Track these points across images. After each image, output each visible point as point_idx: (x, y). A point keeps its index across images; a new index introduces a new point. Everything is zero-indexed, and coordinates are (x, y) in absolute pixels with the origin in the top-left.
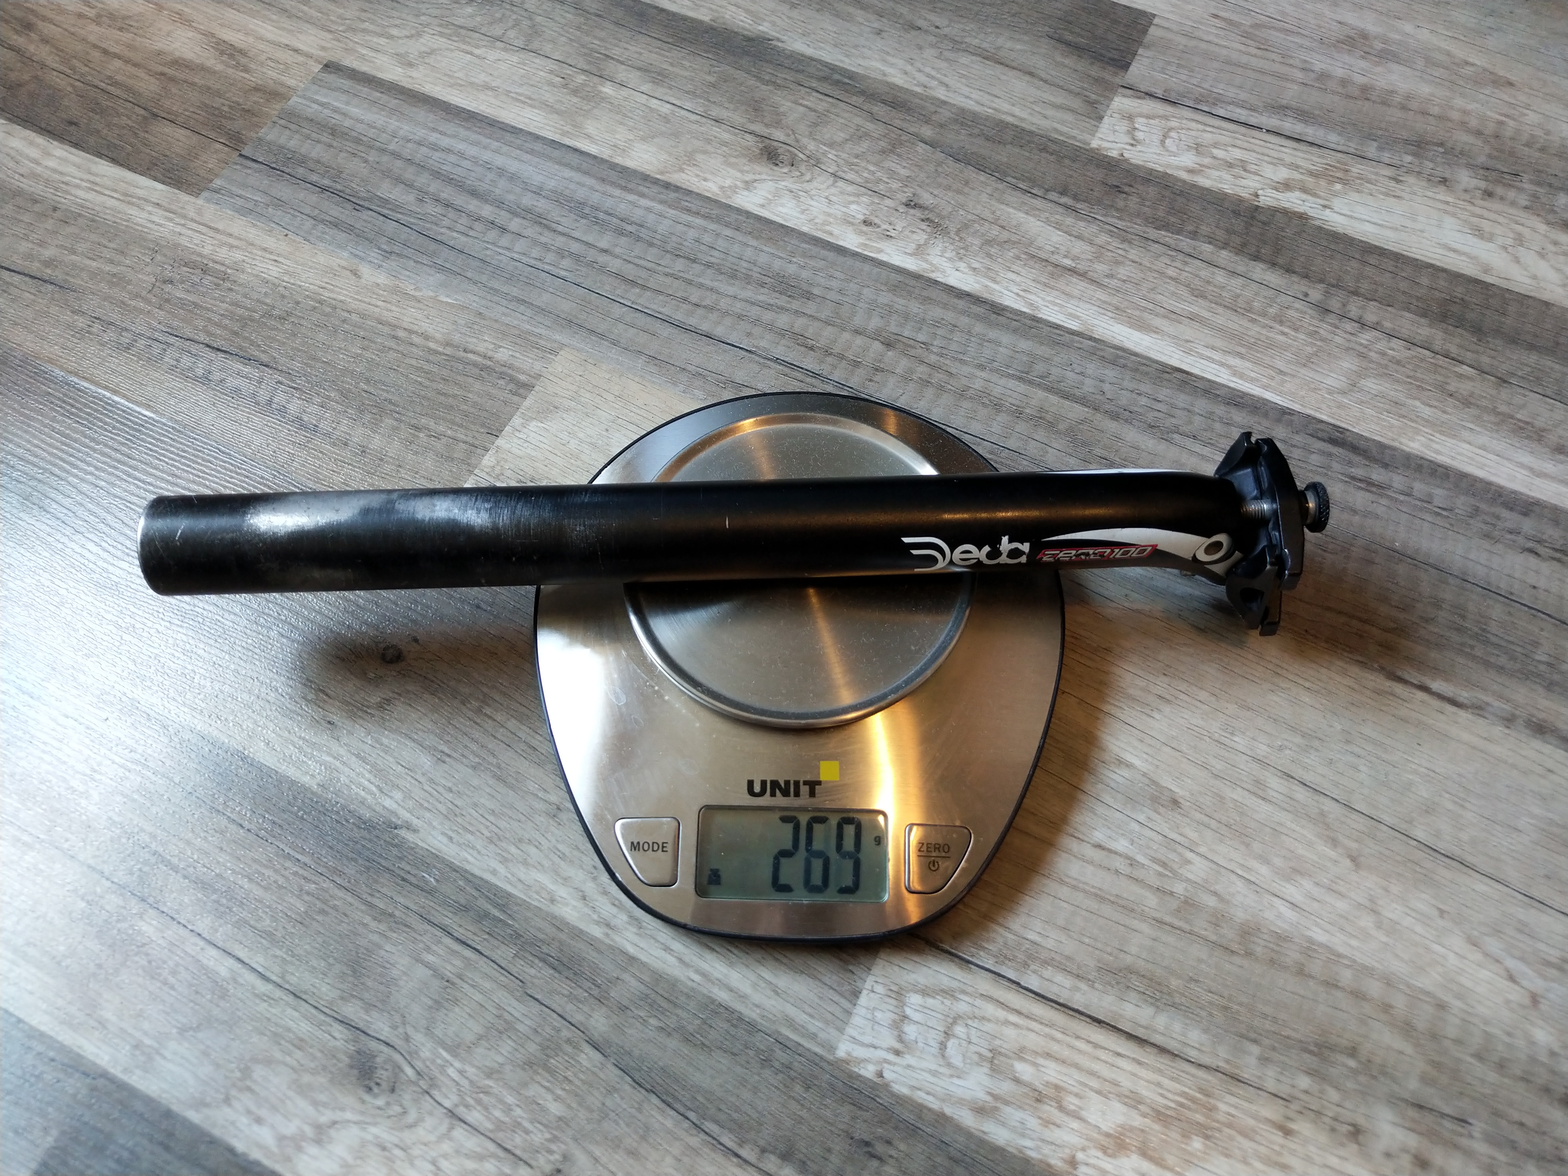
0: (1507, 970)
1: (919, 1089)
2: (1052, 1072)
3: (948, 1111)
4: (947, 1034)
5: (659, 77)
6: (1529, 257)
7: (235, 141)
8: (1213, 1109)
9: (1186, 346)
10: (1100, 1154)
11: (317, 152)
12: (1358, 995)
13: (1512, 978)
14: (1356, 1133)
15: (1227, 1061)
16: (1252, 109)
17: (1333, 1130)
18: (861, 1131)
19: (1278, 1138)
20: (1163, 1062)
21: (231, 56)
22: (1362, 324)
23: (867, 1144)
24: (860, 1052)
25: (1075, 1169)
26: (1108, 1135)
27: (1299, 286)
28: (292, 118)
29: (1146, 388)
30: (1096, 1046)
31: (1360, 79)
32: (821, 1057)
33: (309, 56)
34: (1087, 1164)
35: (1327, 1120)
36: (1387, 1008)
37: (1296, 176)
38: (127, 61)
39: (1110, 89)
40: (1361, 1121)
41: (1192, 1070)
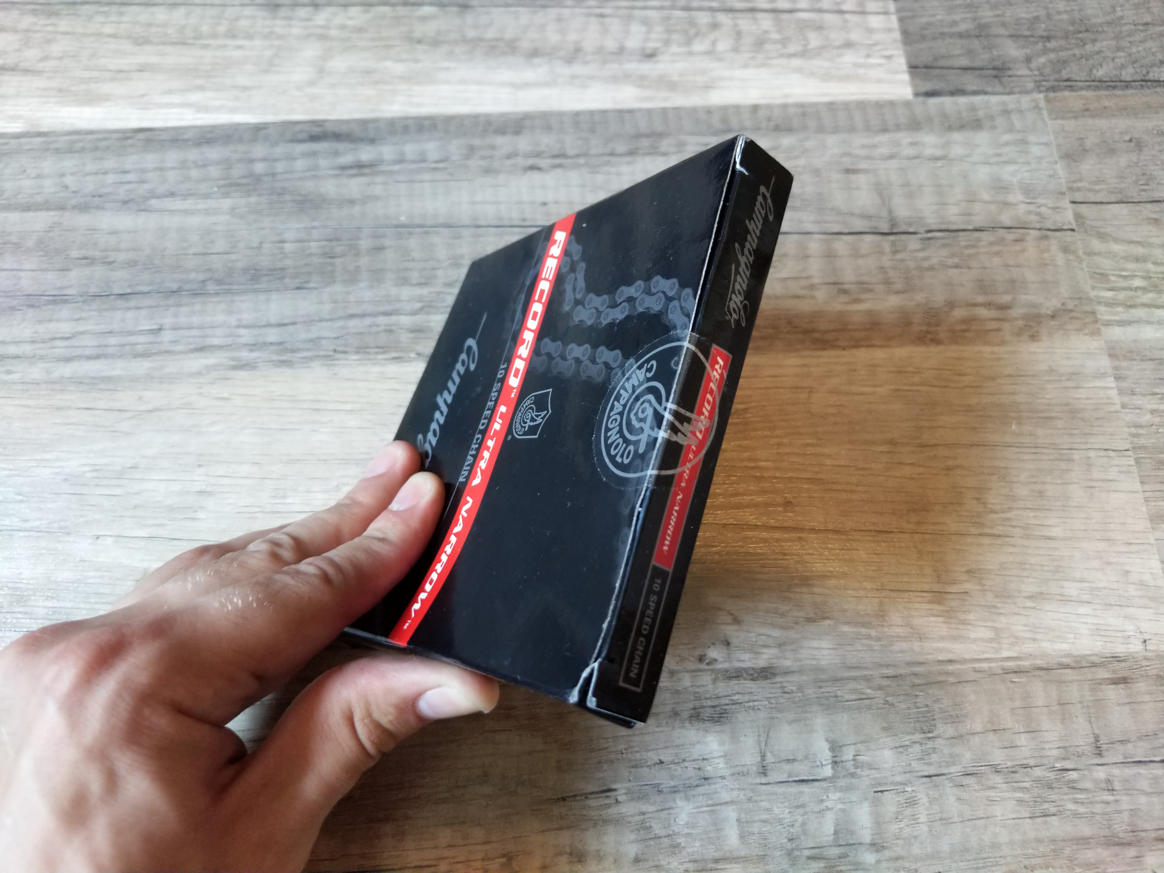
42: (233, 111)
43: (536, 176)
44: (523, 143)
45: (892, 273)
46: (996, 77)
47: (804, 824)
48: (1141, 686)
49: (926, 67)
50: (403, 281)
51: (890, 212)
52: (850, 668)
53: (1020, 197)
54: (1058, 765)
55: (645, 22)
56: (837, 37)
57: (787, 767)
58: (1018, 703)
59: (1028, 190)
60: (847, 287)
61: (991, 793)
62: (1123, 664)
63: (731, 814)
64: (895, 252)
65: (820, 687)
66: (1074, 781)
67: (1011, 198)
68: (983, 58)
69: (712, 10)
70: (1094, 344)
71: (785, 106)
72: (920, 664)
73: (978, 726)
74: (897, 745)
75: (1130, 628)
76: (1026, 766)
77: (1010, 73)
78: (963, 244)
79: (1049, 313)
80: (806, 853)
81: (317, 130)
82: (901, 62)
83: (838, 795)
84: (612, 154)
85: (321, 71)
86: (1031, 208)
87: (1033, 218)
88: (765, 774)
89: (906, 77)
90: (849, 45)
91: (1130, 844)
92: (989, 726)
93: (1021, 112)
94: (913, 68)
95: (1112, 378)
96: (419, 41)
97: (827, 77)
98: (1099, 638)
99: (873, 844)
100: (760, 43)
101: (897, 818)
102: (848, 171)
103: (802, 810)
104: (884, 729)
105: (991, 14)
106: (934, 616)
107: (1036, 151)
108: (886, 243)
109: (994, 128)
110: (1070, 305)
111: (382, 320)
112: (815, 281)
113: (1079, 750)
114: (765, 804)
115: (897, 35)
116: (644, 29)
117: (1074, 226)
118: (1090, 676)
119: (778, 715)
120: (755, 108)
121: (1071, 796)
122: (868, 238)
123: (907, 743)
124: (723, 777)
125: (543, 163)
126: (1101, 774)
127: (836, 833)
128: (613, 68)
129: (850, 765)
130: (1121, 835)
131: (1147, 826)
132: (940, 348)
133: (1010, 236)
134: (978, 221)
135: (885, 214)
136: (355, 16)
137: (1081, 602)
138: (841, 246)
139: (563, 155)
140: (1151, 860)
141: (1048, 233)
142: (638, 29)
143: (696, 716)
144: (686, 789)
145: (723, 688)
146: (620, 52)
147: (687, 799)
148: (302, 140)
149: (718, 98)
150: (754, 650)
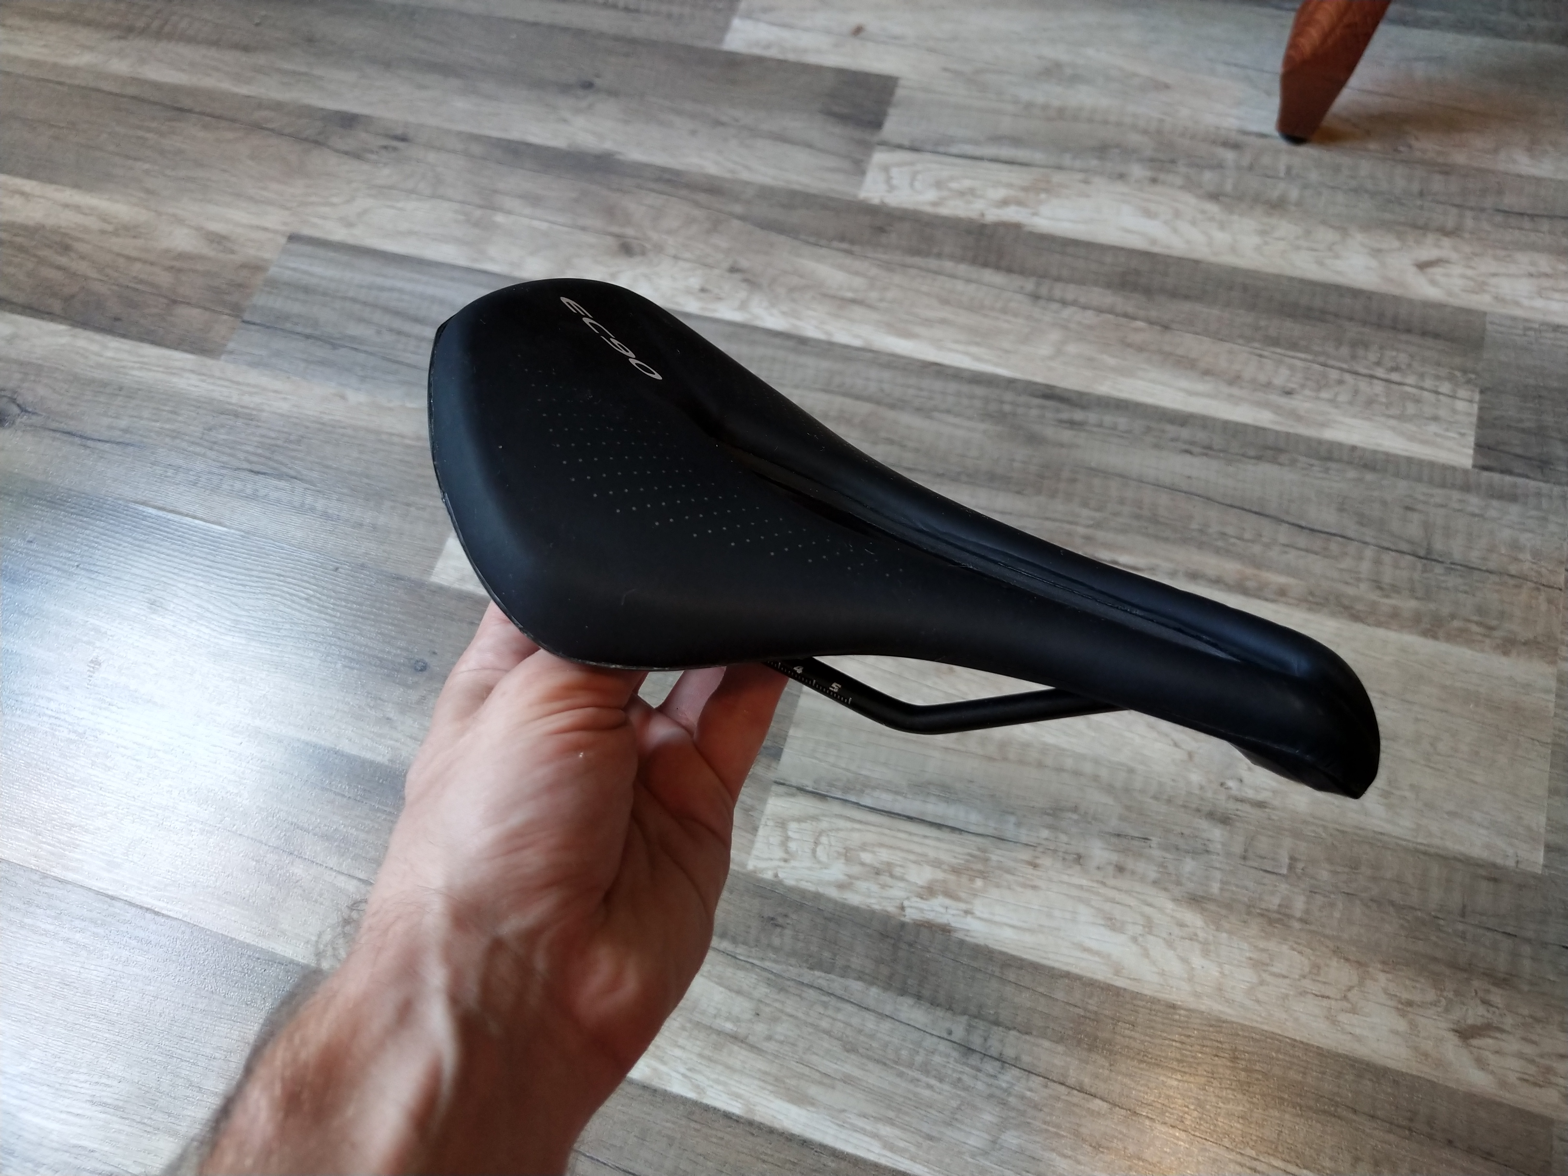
0: (1172, 740)
1: (801, 880)
2: (884, 855)
3: (821, 890)
4: (816, 843)
5: (534, 200)
6: (1184, 227)
7: (237, 311)
8: (987, 860)
9: (937, 343)
10: (918, 900)
11: (296, 308)
12: (1077, 773)
13: (1176, 745)
14: (1079, 859)
15: (995, 829)
16: (976, 143)
17: (1064, 859)
18: (768, 912)
19: (1030, 870)
20: (955, 837)
21: (219, 243)
22: (1064, 303)
23: (772, 919)
24: (762, 865)
25: (904, 911)
26: (922, 887)
27: (1017, 281)
28: (273, 284)
29: (912, 381)
30: (910, 834)
31: (1056, 103)
32: (738, 872)
33: (275, 232)
34: (911, 907)
35: (1061, 854)
36: (1096, 778)
37: (1012, 193)
38: (145, 262)
39: (868, 147)
40: (1081, 851)
41: (974, 838)
42: (996, 365)
43: (1188, 458)
44: (1185, 433)
45: (1417, 585)
46: (1539, 467)
47: (1261, 895)
48: (1505, 887)
49: (1489, 448)
50: (1085, 504)
51: (1429, 544)
52: (1314, 817)
53: (1528, 557)
54: (1433, 914)
55: (1292, 368)
56: (1428, 411)
57: (1260, 861)
58: (1419, 871)
59: (1537, 555)
60: (1384, 586)
61: (1385, 916)
62: (1498, 871)
63: (1218, 875)
64: (1425, 572)
65: (1294, 823)
66: (1441, 926)
67: (1521, 556)
68: (1535, 451)
69: (1342, 369)
70: (1549, 670)
71: (1375, 452)
72: (1361, 829)
73: (1389, 875)
75: (1511, 851)
76: (1412, 908)
77: (1552, 467)
78: (1475, 578)
79: (1523, 640)
80: (1258, 911)
81: (1047, 391)
82: (1471, 440)
83: (1287, 885)
84: (1243, 455)
85: (1059, 352)
86: (1534, 566)
87: (1533, 574)
88: (1245, 860)
89: (1471, 452)
90: (1435, 419)
91: (1465, 970)
92: (1396, 878)
93: (1550, 497)
94: (1480, 447)
95: (1554, 695)
96: (1129, 345)
97: (1412, 438)
98: (1486, 850)
99: (1301, 920)
100: (1370, 402)
101: (1321, 910)
102: (1408, 508)
103: (1261, 887)
104: (1327, 859)
105: (1552, 419)
107: (1552, 527)
108: (1419, 564)
109: (1525, 504)
110: (1540, 640)
111: (1067, 527)
112: (1362, 576)
113: (1451, 910)
114: (1240, 876)
115: (1474, 420)
116: (1288, 372)
118: (1473, 871)
119: (1261, 830)
120: (1354, 448)
121: (1436, 933)
122: (1409, 558)
124: (1218, 854)
125: (1196, 450)
126: (1460, 927)
127: (1280, 906)
128: (1260, 396)
129: (1299, 871)
130: (1461, 964)
132: (1437, 643)
133: (1512, 582)
134: (1492, 565)
135: (1425, 544)
136: (1089, 317)
137: (1480, 825)
138: (1388, 558)
139: (1209, 448)
140: (1476, 983)
141: (1542, 587)
142: (1284, 372)
143: (1211, 816)
144: (1194, 853)
145: (1232, 805)
146: (1268, 386)
147: (1193, 859)
148: (1037, 397)
149: (1329, 434)
150: (1257, 789)
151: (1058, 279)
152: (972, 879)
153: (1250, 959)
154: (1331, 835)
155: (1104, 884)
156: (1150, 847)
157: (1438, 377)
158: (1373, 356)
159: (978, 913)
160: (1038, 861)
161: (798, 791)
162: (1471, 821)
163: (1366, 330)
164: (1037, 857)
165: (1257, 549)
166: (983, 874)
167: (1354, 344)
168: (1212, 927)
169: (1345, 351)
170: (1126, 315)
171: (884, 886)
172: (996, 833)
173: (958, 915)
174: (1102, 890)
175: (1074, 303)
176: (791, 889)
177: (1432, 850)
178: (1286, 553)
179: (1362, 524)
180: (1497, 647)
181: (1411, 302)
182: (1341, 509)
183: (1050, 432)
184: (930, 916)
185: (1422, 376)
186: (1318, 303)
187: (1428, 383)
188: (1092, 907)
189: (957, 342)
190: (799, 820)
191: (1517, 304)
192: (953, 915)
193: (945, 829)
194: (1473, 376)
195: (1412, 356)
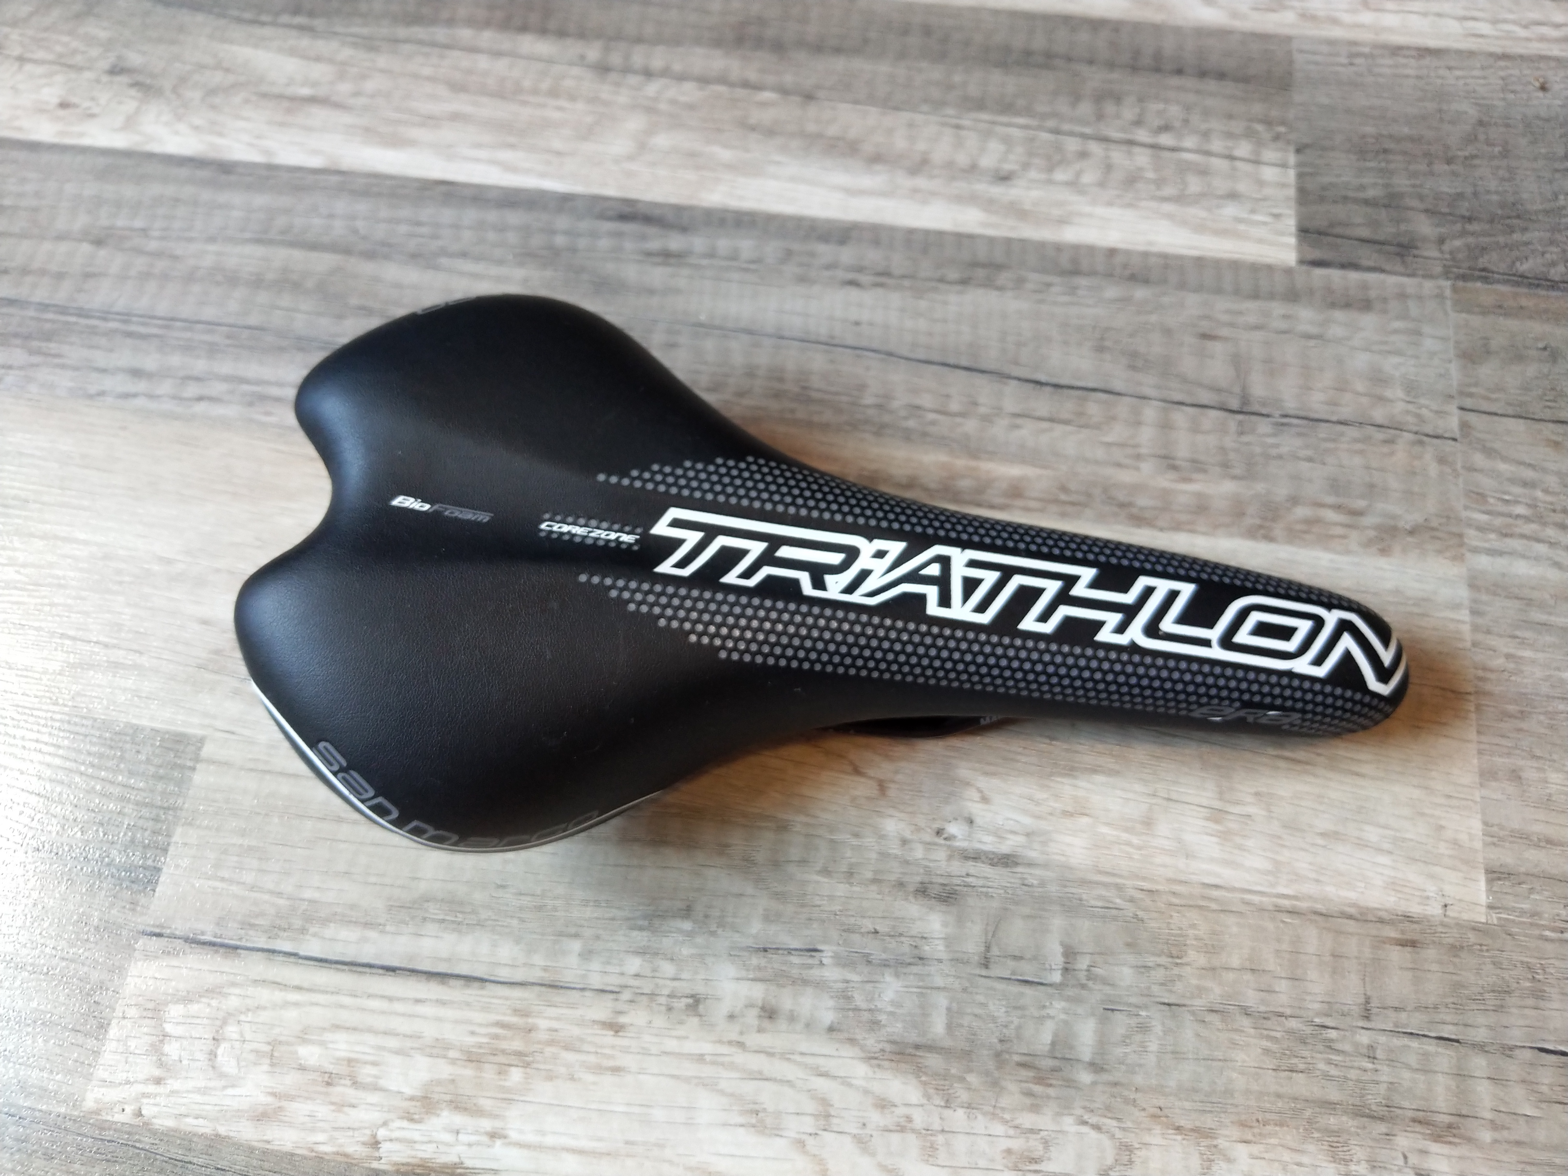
42: (543, 175)
43: (853, 292)
44: (847, 255)
45: (1232, 456)
46: (1398, 254)
47: (1019, 1028)
48: (1431, 953)
49: (1320, 233)
51: (1244, 389)
52: (1100, 872)
53: (1400, 393)
54: (1318, 1020)
55: (1006, 140)
56: (1221, 185)
57: (1011, 964)
58: (1285, 946)
59: (1411, 388)
60: (1178, 463)
61: (1236, 1037)
62: (1415, 926)
63: (942, 1001)
64: (1242, 433)
65: (1065, 886)
66: (1331, 1040)
67: (1388, 393)
68: (1388, 231)
69: (1084, 136)
70: (1455, 571)
71: (1146, 255)
72: (1181, 882)
73: (1234, 962)
74: (1139, 964)
75: (1431, 889)
76: (1281, 1015)
77: (1415, 252)
78: (1322, 435)
79: (1408, 527)
80: (1016, 1058)
81: (627, 210)
82: (1290, 223)
83: (1063, 1004)
84: (942, 280)
85: (642, 147)
86: (1411, 407)
87: (1410, 419)
88: (986, 966)
89: (1292, 241)
90: (1233, 196)
91: (1382, 1119)
92: (1247, 965)
93: (1420, 298)
94: (1304, 232)
95: (1467, 612)
96: (753, 128)
97: (1200, 228)
98: (1393, 893)
99: (1092, 1064)
100: (1132, 180)
101: (1125, 1041)
102: (1205, 336)
103: (1019, 1013)
104: (1128, 945)
105: (1407, 182)
106: (1207, 834)
107: (1429, 344)
108: (1233, 422)
109: (1385, 312)
110: (1435, 523)
112: (1143, 451)
113: (1346, 1009)
114: (980, 998)
115: (1292, 192)
116: (1002, 148)
117: (1457, 435)
118: (1374, 932)
119: (1012, 907)
120: (1112, 252)
121: (1326, 1056)
122: (1213, 413)
123: (1150, 964)
124: (939, 961)
125: (864, 279)
126: (1364, 1038)
127: (1053, 1044)
128: (961, 186)
129: (1082, 976)
130: (1374, 1107)
131: (1406, 1104)
132: (1272, 546)
133: (1380, 435)
134: (1346, 412)
135: (1237, 389)
136: (689, 92)
137: (1380, 850)
138: (1181, 417)
139: (886, 274)
140: (1404, 1141)
141: (1425, 439)
142: (995, 147)
143: (922, 891)
144: (898, 965)
145: (957, 867)
146: (973, 169)
147: (897, 975)
148: (610, 219)
149: (1071, 235)
150: (999, 834)
151: (639, 40)
152: (502, 1070)
153: (1009, 1152)
154: (1132, 900)
155: (741, 1045)
156: (821, 964)
157: (1230, 135)
158: (1129, 113)
159: (514, 1135)
160: (622, 1020)
161: (187, 946)
162: (1362, 844)
163: (1115, 75)
164: (620, 1013)
165: (970, 426)
166: (523, 1059)
167: (1100, 98)
168: (938, 1101)
169: (1086, 108)
170: (746, 84)
171: (340, 1106)
172: (547, 977)
173: (478, 1144)
174: (738, 1057)
175: (665, 73)
176: (167, 1136)
177: (1303, 905)
178: (1017, 427)
179: (1133, 368)
180: (1368, 544)
181: (1177, 30)
182: (1100, 349)
183: (631, 272)
184: (426, 1152)
185: (1206, 135)
186: (1039, 43)
187: (1217, 145)
188: (722, 1092)
189: (479, 146)
190: (187, 999)
191: (1335, 21)
192: (470, 1145)
193: (453, 982)
194: (1282, 129)
195: (1188, 108)
